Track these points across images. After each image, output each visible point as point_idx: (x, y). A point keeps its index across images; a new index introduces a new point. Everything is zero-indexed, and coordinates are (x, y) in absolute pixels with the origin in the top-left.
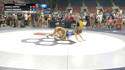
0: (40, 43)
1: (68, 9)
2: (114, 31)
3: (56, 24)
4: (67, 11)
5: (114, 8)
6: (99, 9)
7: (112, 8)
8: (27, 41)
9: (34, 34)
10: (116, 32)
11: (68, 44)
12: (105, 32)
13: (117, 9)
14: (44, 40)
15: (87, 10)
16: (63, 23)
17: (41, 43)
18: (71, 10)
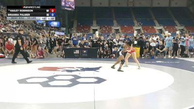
0: (49, 83)
1: (93, 30)
2: (158, 62)
3: (75, 53)
4: (91, 32)
5: (158, 28)
6: (137, 30)
7: (155, 27)
8: (28, 81)
9: (40, 69)
10: (160, 62)
11: (95, 83)
12: (146, 63)
13: (161, 30)
14: (56, 78)
15: (120, 31)
16: (85, 51)
17: (51, 83)
18: (96, 30)
